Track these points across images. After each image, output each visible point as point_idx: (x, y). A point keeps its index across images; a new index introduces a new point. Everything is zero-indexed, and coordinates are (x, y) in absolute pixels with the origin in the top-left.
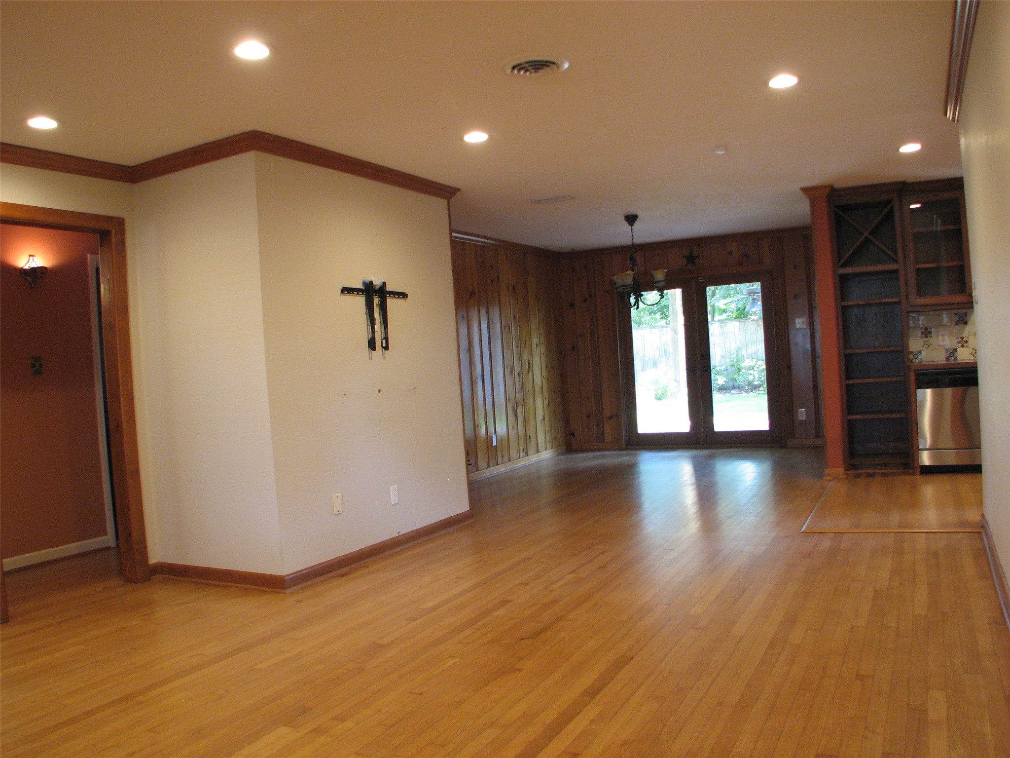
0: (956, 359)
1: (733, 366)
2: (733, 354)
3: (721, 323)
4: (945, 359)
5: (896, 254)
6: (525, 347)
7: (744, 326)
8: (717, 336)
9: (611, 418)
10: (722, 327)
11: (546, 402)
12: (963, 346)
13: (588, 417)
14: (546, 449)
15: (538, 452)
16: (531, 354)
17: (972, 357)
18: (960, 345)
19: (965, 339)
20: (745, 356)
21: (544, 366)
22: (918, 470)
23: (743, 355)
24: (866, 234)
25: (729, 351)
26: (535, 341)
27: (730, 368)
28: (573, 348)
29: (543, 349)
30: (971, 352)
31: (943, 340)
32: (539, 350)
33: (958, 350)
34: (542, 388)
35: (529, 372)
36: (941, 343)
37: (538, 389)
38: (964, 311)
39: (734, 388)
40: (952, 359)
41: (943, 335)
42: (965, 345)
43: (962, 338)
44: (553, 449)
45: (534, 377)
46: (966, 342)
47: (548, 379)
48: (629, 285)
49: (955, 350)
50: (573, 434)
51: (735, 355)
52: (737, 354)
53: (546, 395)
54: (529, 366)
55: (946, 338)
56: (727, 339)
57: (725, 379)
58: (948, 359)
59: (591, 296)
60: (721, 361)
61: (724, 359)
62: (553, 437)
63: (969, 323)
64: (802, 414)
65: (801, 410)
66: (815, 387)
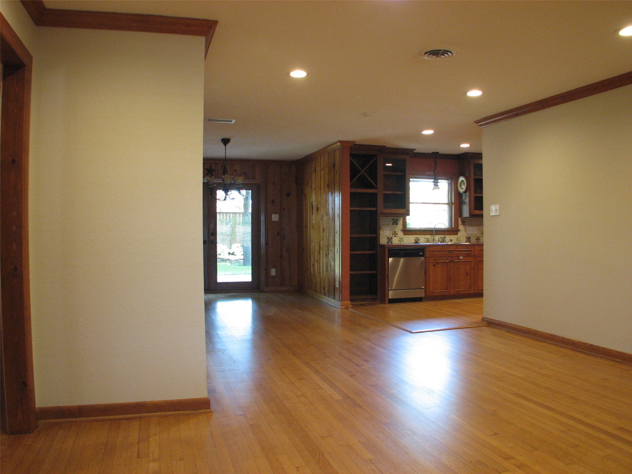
0: (392, 242)
4: (386, 243)
5: (377, 185)
12: (395, 236)
17: (399, 242)
18: (394, 235)
19: (396, 233)
22: (387, 301)
24: (363, 171)
30: (398, 239)
31: (387, 233)
33: (393, 238)
36: (385, 234)
38: (397, 218)
40: (390, 242)
41: (387, 230)
42: (396, 235)
43: (395, 232)
46: (397, 234)
49: (392, 238)
55: (388, 231)
58: (388, 243)
63: (399, 224)
64: (273, 272)
65: (272, 270)
66: (281, 256)
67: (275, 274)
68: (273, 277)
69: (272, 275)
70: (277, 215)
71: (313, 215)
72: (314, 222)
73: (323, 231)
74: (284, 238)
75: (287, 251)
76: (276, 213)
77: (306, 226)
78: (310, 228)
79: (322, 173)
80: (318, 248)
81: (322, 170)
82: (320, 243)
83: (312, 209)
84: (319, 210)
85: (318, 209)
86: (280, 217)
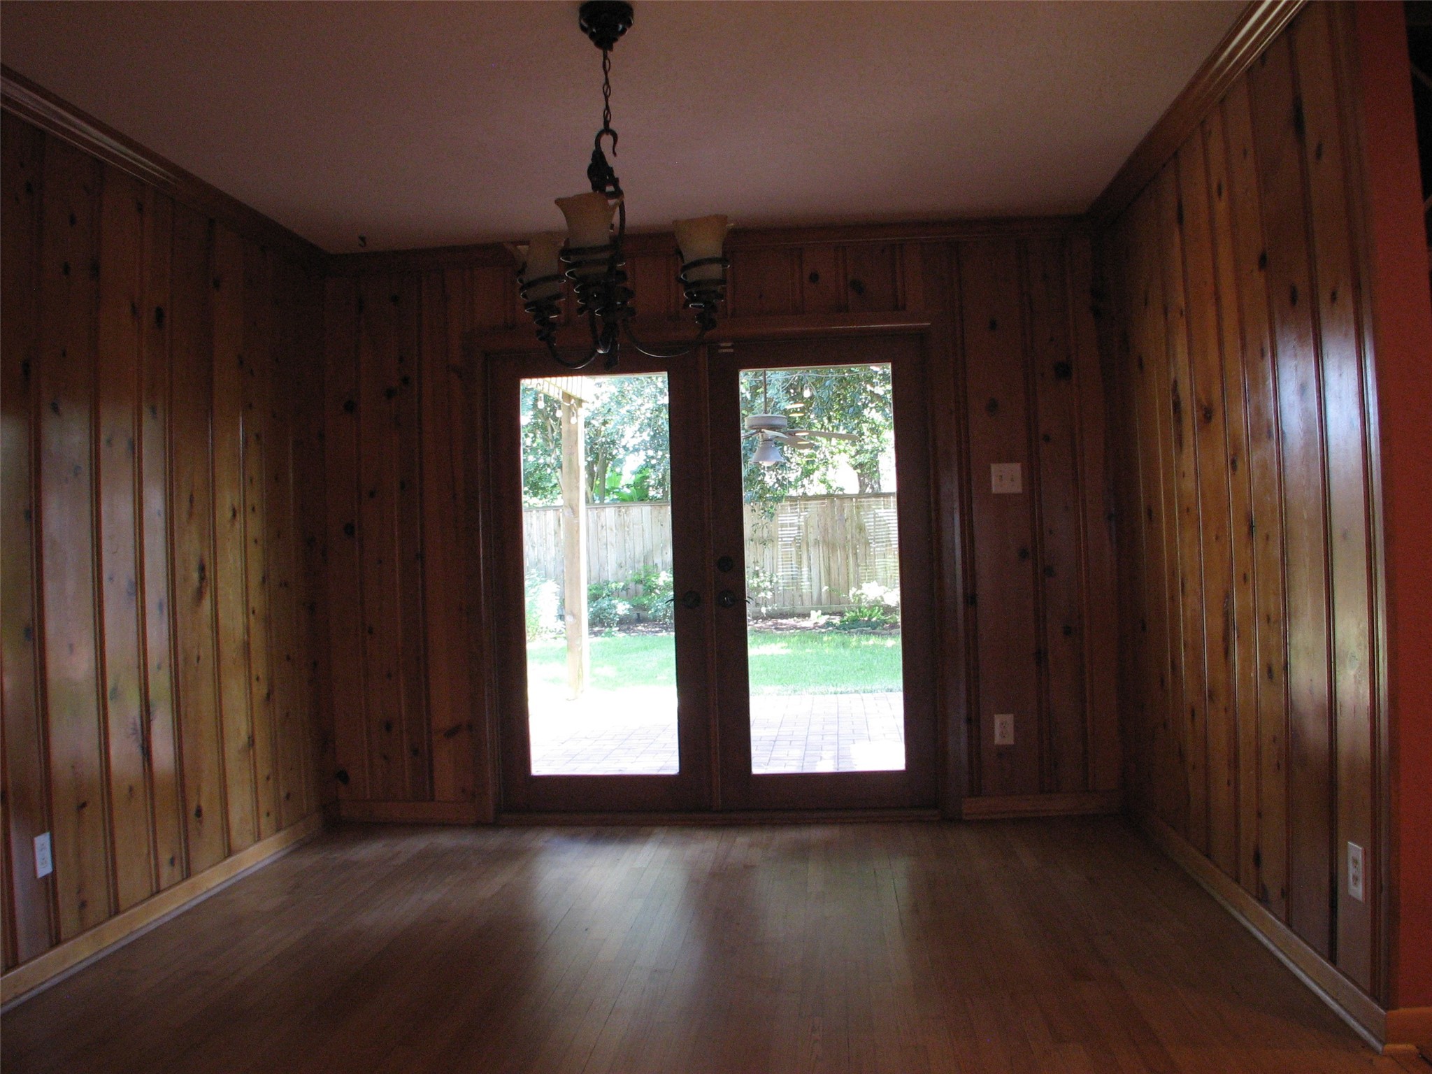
1: (640, 582)
2: (639, 562)
3: (619, 507)
6: (191, 515)
7: (660, 513)
8: (611, 530)
9: (452, 733)
10: (621, 514)
11: (260, 690)
13: (388, 727)
14: (258, 838)
15: (229, 852)
16: (211, 538)
20: (660, 566)
21: (255, 578)
23: (656, 564)
25: (632, 557)
26: (228, 498)
27: (632, 585)
28: (349, 529)
29: (255, 527)
32: (238, 525)
34: (247, 647)
35: (200, 594)
37: (231, 650)
39: (640, 620)
44: (282, 834)
45: (221, 615)
47: (268, 621)
48: (594, 250)
50: (343, 776)
51: (642, 564)
52: (645, 562)
53: (259, 667)
54: (202, 579)
56: (629, 535)
57: (628, 606)
59: (405, 381)
60: (617, 574)
61: (623, 569)
62: (283, 794)
64: (1002, 729)
65: (998, 719)
66: (1040, 656)
67: (1010, 740)
68: (1003, 752)
69: (998, 740)
70: (1015, 469)
71: (1185, 451)
72: (1189, 484)
73: (1245, 529)
74: (1049, 571)
75: (1067, 631)
76: (1010, 459)
77: (1150, 513)
78: (1170, 518)
79: (1221, 206)
80: (1219, 623)
81: (1220, 193)
82: (1228, 596)
83: (1179, 421)
84: (1217, 418)
85: (1207, 415)
86: (1032, 477)
